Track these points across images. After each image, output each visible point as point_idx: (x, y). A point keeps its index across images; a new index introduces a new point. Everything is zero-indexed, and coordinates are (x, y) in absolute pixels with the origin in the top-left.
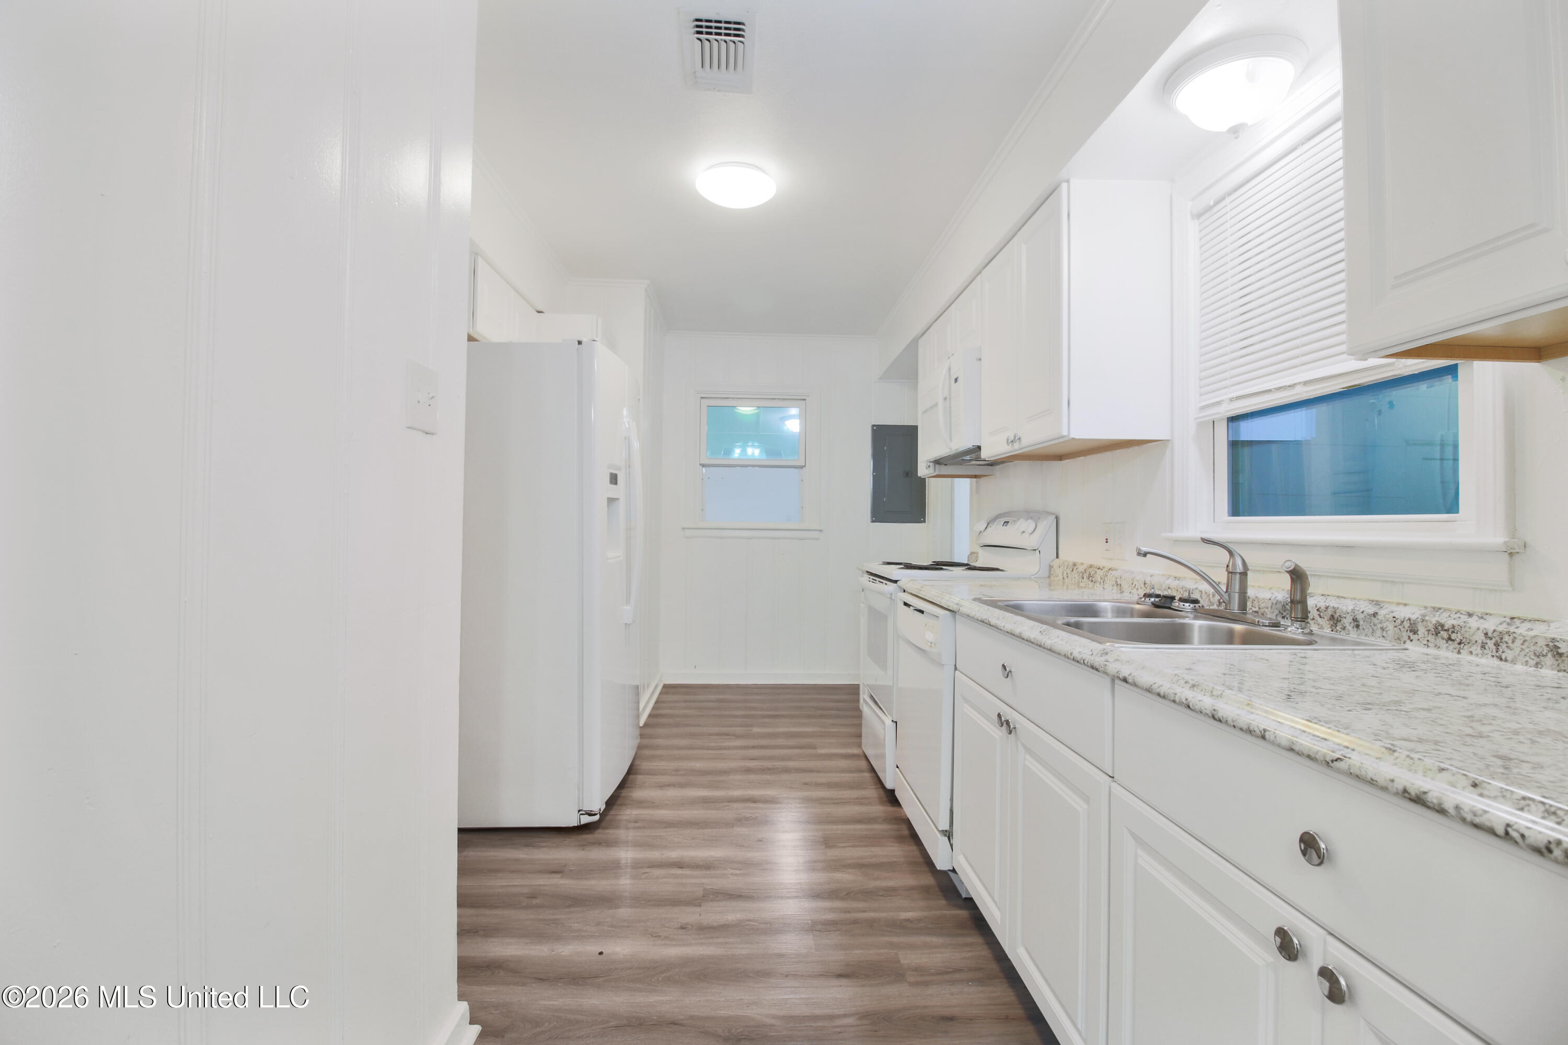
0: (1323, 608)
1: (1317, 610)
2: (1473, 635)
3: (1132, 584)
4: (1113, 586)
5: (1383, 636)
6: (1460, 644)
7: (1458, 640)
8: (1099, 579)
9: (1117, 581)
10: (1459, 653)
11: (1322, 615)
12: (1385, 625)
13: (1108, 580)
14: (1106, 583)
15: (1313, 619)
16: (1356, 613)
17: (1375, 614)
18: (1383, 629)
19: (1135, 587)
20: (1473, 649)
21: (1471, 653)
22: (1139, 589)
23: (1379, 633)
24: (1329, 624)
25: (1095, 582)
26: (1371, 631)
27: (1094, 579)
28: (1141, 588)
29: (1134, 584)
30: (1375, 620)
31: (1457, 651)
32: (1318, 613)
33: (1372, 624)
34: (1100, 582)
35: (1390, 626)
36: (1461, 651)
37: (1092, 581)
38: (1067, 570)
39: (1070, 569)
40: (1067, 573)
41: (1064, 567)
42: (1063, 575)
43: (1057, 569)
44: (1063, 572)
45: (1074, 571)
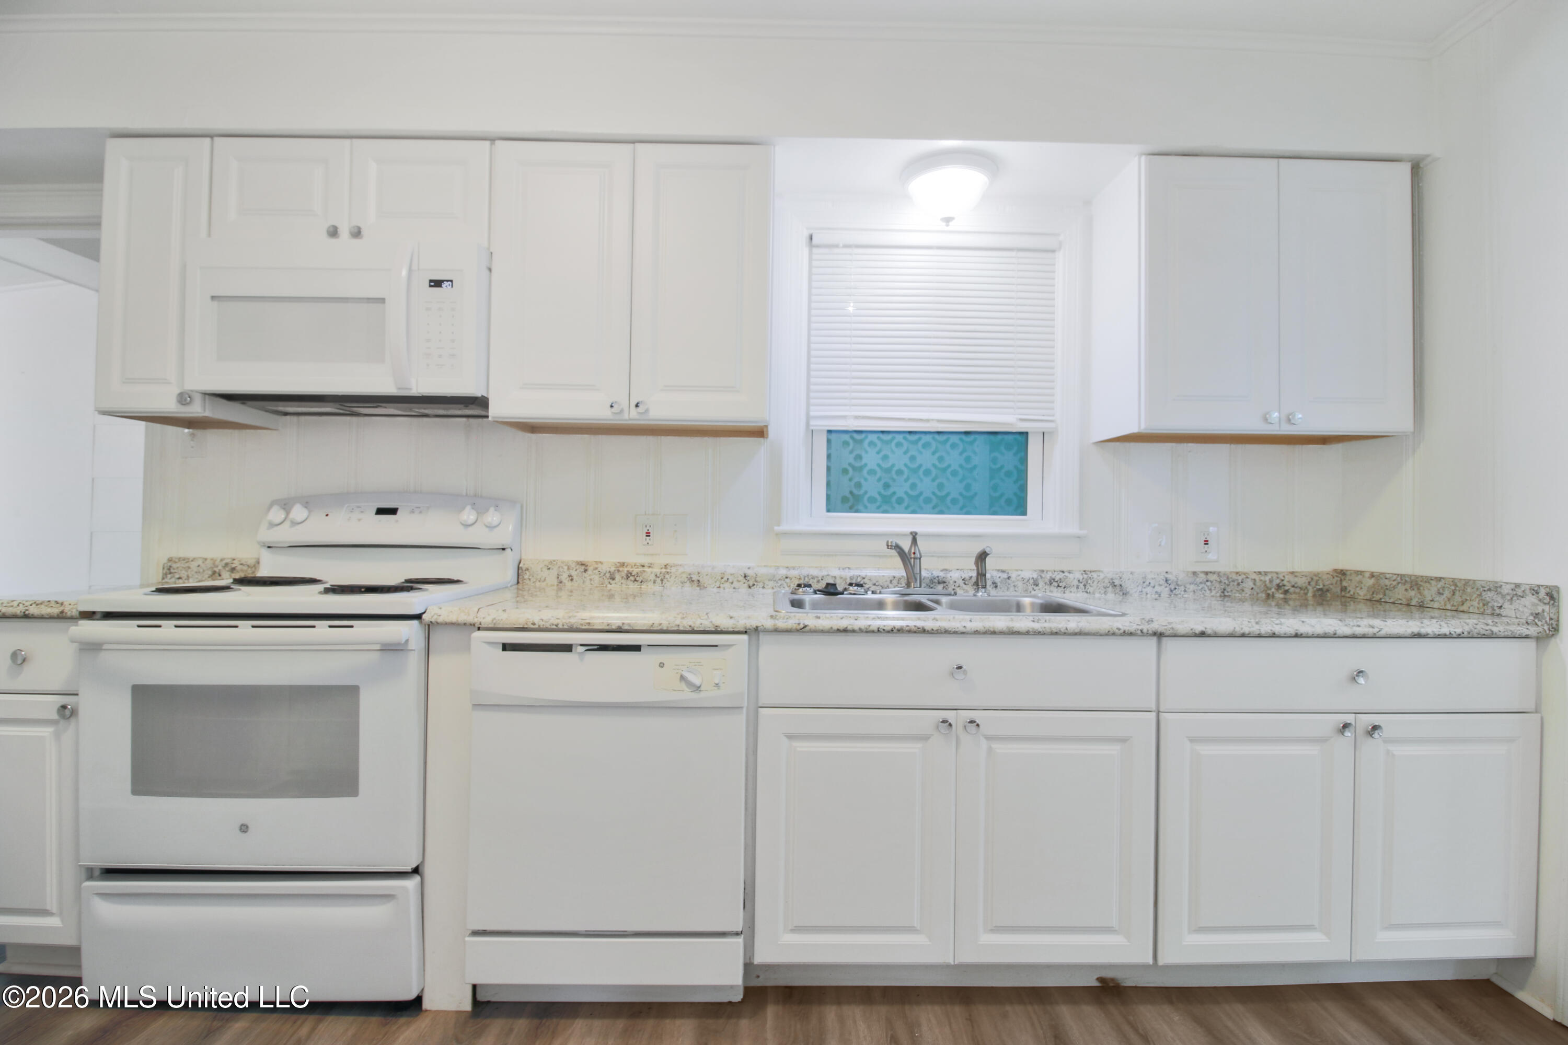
0: (967, 578)
1: (963, 580)
2: (1072, 582)
4: (682, 583)
5: (1015, 591)
6: (1065, 588)
7: (1063, 586)
8: (652, 578)
9: (691, 578)
10: (1064, 593)
11: (966, 582)
12: (1016, 584)
13: (673, 577)
14: (669, 581)
15: (959, 586)
16: (995, 578)
17: (1009, 578)
18: (1015, 586)
19: (727, 581)
20: (1072, 590)
21: (1071, 592)
23: (1012, 589)
24: (973, 588)
25: (641, 582)
26: (1006, 588)
27: (639, 579)
30: (1009, 581)
31: (1063, 592)
32: (964, 582)
33: (1007, 584)
34: (655, 581)
35: (1020, 584)
36: (1066, 592)
37: (637, 581)
38: (568, 572)
39: (576, 570)
40: (570, 576)
41: (561, 568)
42: (558, 578)
43: (542, 571)
44: (558, 575)
45: (589, 572)
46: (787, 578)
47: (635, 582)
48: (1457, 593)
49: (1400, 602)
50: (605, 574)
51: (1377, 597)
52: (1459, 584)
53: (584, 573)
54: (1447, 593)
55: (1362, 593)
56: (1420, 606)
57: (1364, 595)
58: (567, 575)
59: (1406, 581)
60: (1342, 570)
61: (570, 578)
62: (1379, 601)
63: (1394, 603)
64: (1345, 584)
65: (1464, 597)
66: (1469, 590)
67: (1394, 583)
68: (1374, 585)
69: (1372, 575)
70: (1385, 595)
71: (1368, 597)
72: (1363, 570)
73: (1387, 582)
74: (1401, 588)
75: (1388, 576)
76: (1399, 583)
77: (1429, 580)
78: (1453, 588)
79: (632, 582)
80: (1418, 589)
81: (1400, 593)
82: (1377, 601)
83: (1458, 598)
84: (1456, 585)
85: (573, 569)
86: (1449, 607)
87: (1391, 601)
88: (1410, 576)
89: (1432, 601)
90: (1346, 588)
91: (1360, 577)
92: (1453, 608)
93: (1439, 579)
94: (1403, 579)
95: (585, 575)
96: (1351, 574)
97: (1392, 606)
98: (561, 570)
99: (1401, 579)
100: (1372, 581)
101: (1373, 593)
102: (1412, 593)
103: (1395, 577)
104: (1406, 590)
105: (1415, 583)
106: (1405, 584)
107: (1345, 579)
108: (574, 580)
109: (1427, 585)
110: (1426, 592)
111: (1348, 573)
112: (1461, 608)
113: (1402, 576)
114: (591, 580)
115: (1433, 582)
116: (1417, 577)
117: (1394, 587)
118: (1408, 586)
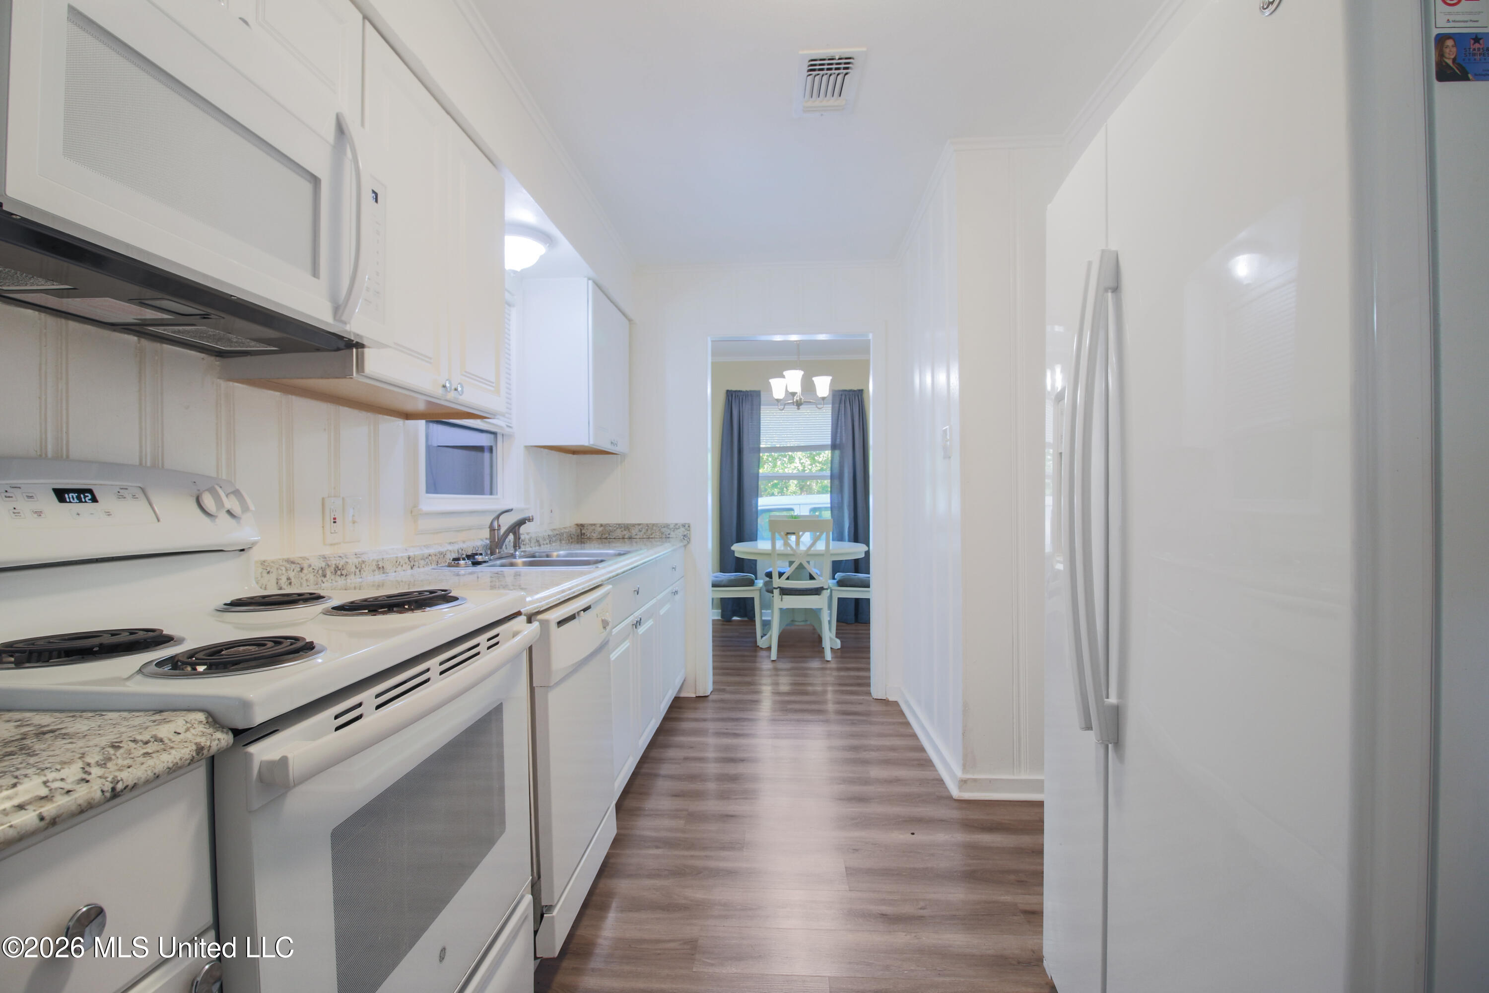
3: (396, 562)
4: (373, 571)
8: (353, 569)
9: (378, 565)
13: (367, 566)
14: (364, 571)
19: (399, 565)
22: (404, 565)
25: (346, 576)
27: (344, 572)
28: (406, 563)
29: (398, 562)
34: (355, 572)
37: (342, 575)
38: (287, 574)
39: (293, 571)
40: (289, 579)
41: (279, 570)
42: (277, 583)
43: (262, 577)
44: (277, 579)
45: (305, 571)
46: (430, 555)
47: (342, 577)
48: (649, 530)
49: (618, 537)
50: (318, 571)
51: (605, 536)
52: (650, 526)
53: (300, 573)
54: (644, 531)
55: (595, 535)
56: (630, 538)
57: (597, 536)
58: (286, 578)
59: (621, 527)
60: (581, 524)
61: (289, 581)
62: (606, 538)
63: (615, 538)
64: (583, 531)
65: (652, 531)
66: (654, 528)
67: (615, 528)
68: (602, 530)
69: (601, 525)
70: (609, 535)
71: (599, 537)
72: (595, 523)
73: (610, 528)
74: (619, 531)
75: (611, 525)
76: (617, 528)
77: (634, 525)
78: (647, 528)
79: (339, 577)
80: (629, 530)
81: (618, 533)
82: (605, 538)
83: (649, 532)
84: (648, 527)
85: (290, 570)
86: (645, 537)
87: (613, 537)
88: (624, 524)
89: (636, 535)
90: (584, 534)
91: (594, 527)
92: (647, 537)
93: (639, 525)
94: (620, 526)
95: (302, 575)
96: (587, 526)
97: (614, 540)
98: (280, 572)
99: (619, 526)
100: (601, 529)
101: (602, 535)
102: (625, 532)
103: (615, 525)
104: (622, 531)
105: (627, 527)
106: (621, 528)
107: (583, 529)
108: (293, 584)
109: (634, 528)
110: (633, 531)
111: (586, 525)
112: (651, 537)
113: (619, 524)
114: (307, 580)
115: (636, 526)
116: (628, 524)
117: (615, 530)
118: (623, 529)
